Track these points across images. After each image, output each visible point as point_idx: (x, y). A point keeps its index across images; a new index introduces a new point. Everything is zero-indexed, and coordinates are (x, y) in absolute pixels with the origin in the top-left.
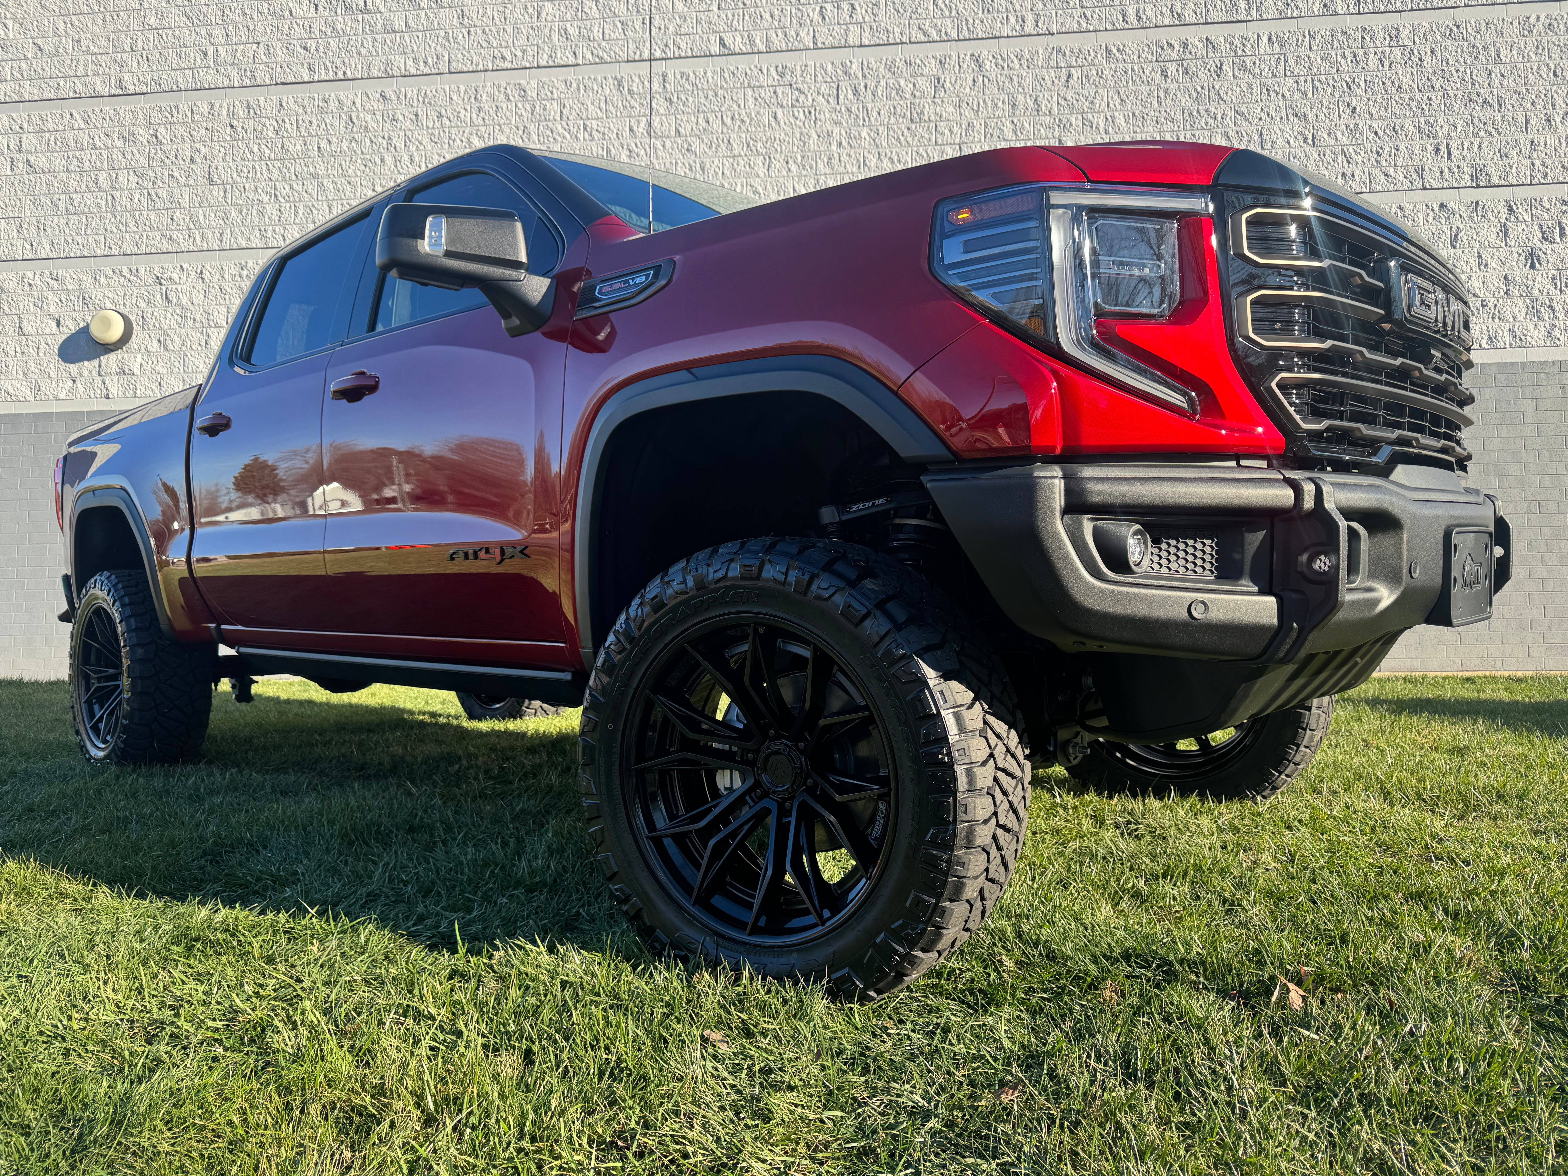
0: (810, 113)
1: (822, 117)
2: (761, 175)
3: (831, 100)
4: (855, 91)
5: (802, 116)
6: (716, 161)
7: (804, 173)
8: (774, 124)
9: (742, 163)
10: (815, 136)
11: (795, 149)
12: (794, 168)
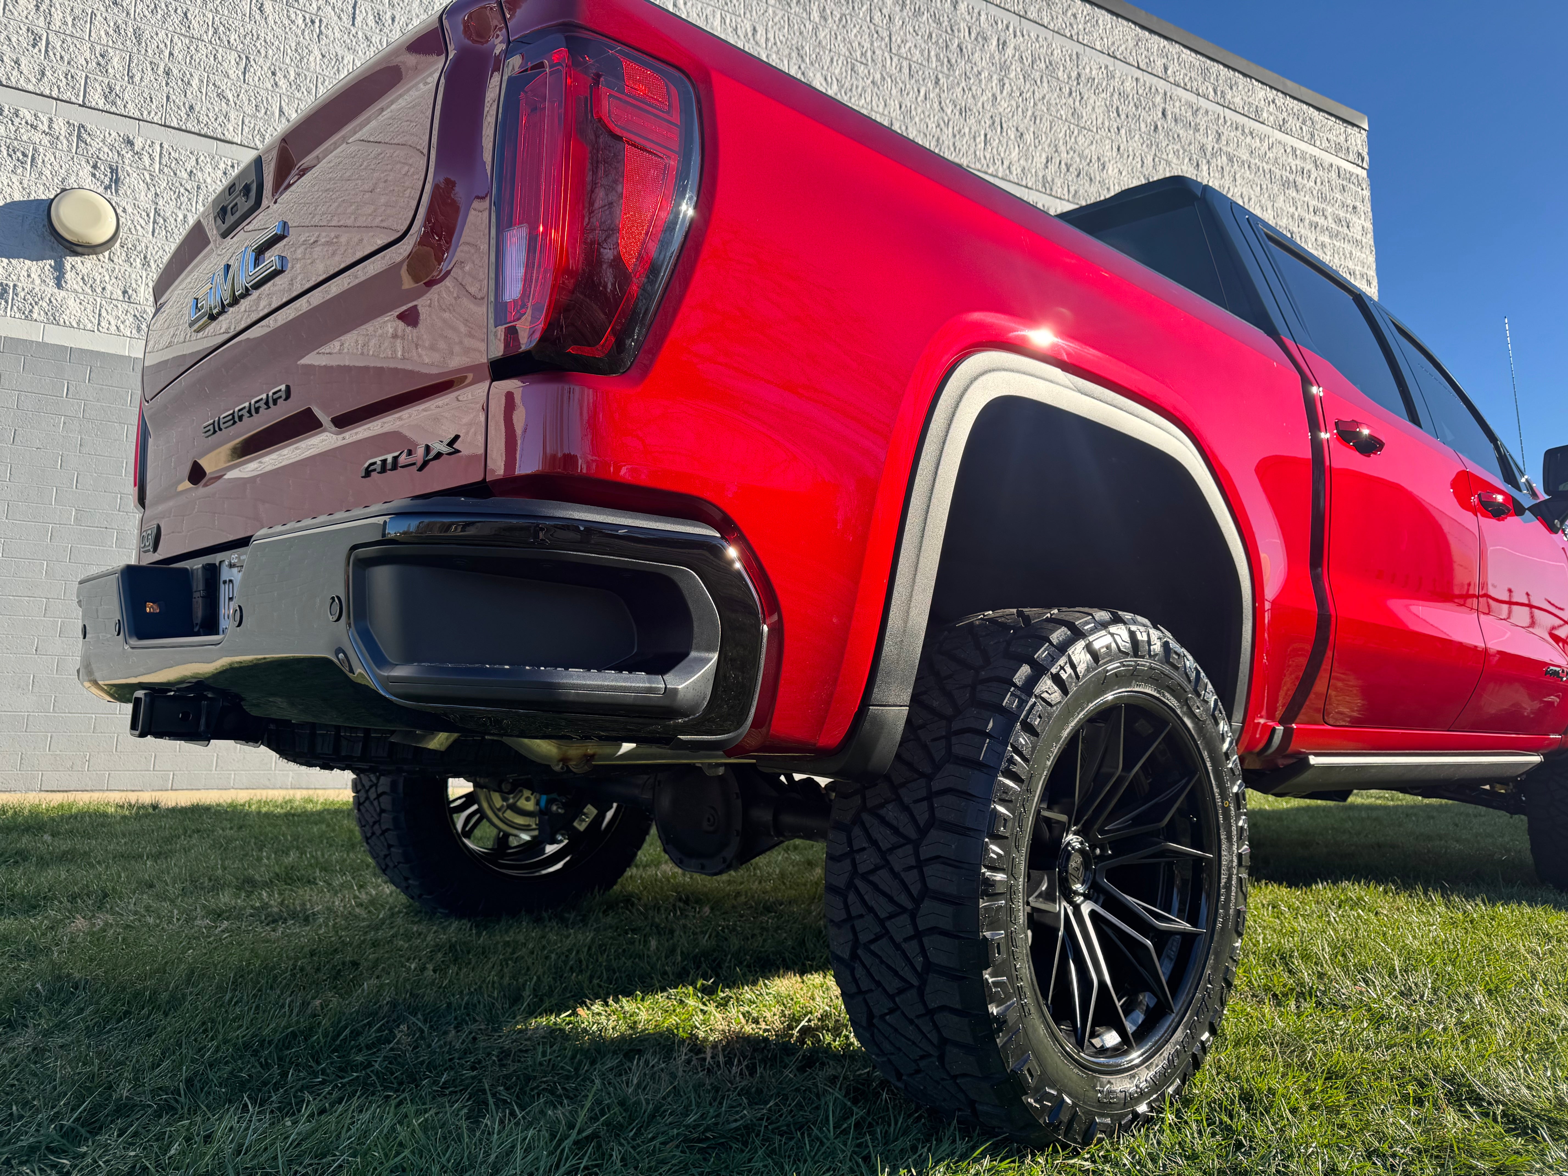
0: (313, 22)
1: (330, 32)
2: (233, 76)
3: (344, 17)
4: (378, 19)
5: (300, 21)
6: (162, 34)
7: (299, 95)
8: (258, 17)
9: (204, 51)
10: (317, 52)
11: (288, 61)
12: (282, 83)
